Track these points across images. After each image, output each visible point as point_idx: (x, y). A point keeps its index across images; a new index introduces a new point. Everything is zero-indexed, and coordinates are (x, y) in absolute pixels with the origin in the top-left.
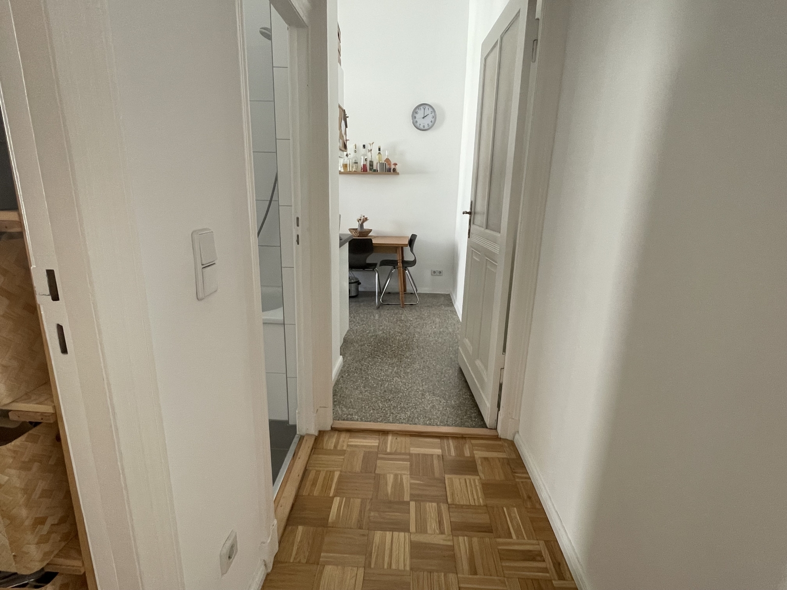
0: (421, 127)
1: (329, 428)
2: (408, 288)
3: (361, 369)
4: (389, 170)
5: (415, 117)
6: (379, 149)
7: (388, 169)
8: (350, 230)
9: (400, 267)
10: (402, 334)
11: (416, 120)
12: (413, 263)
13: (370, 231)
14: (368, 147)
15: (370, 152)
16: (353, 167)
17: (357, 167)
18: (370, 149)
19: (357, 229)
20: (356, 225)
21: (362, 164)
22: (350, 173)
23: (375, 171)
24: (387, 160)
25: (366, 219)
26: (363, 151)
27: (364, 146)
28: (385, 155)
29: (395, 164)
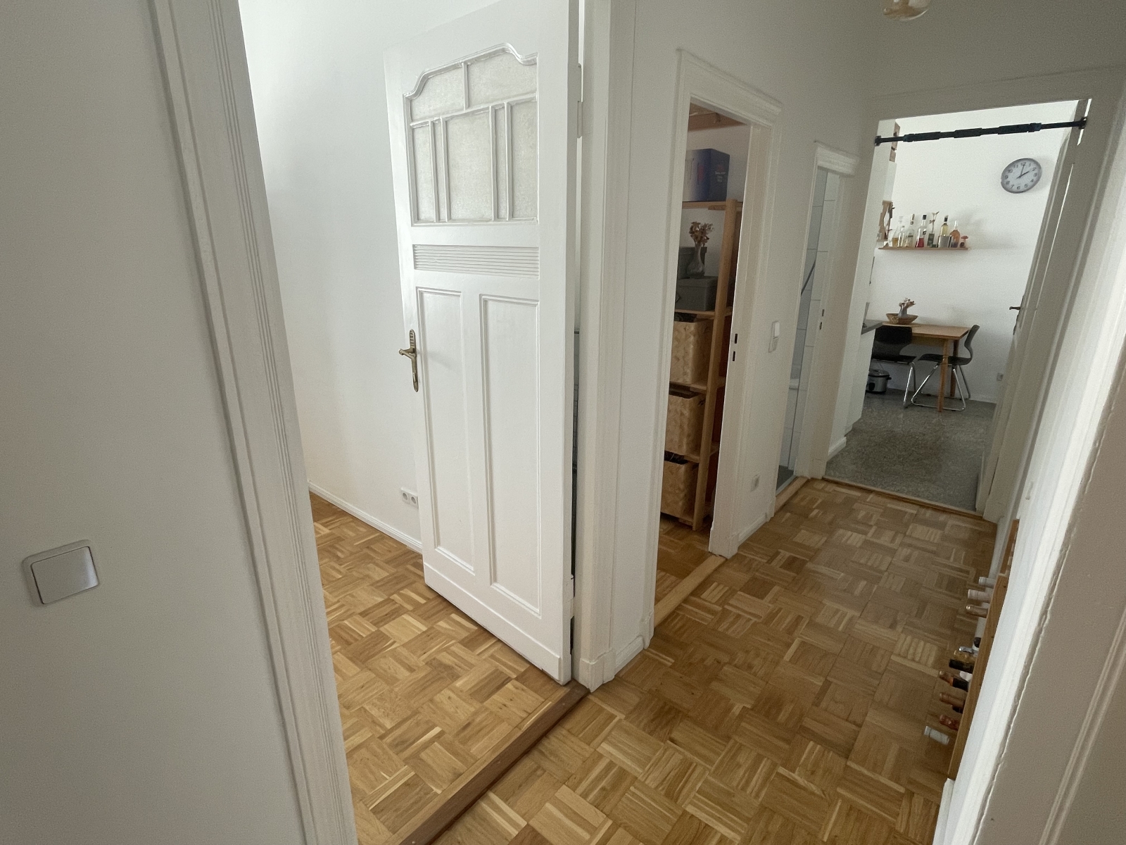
0: (1015, 188)
1: (820, 478)
2: (957, 392)
3: (863, 453)
4: (955, 246)
5: (1007, 177)
6: (946, 220)
7: (955, 243)
8: (889, 315)
9: (945, 364)
10: (924, 435)
11: (1008, 179)
12: (966, 361)
13: (915, 317)
14: (931, 218)
15: (932, 224)
16: (904, 242)
17: (912, 241)
18: (932, 220)
19: (897, 314)
20: (897, 310)
21: (918, 238)
22: (900, 248)
23: (934, 246)
24: (956, 233)
25: (912, 304)
26: (923, 222)
27: (925, 217)
28: (954, 225)
29: (965, 238)
